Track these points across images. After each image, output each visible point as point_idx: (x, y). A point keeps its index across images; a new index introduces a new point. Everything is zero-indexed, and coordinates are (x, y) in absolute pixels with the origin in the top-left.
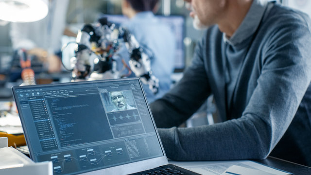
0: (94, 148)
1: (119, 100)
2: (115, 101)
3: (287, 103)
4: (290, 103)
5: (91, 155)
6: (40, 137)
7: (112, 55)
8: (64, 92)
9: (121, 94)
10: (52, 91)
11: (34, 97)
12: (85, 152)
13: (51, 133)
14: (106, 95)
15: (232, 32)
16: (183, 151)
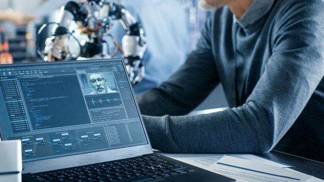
0: (69, 132)
1: (98, 83)
2: (94, 84)
3: (295, 88)
4: (299, 89)
5: (66, 140)
6: (11, 119)
7: (102, 36)
8: (38, 72)
9: (101, 77)
10: (25, 71)
11: (5, 77)
12: (59, 136)
13: (22, 115)
14: (83, 76)
15: (243, 11)
16: (173, 143)
